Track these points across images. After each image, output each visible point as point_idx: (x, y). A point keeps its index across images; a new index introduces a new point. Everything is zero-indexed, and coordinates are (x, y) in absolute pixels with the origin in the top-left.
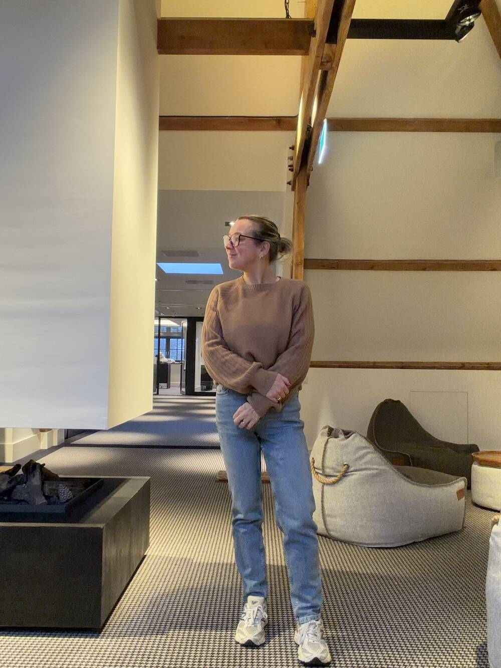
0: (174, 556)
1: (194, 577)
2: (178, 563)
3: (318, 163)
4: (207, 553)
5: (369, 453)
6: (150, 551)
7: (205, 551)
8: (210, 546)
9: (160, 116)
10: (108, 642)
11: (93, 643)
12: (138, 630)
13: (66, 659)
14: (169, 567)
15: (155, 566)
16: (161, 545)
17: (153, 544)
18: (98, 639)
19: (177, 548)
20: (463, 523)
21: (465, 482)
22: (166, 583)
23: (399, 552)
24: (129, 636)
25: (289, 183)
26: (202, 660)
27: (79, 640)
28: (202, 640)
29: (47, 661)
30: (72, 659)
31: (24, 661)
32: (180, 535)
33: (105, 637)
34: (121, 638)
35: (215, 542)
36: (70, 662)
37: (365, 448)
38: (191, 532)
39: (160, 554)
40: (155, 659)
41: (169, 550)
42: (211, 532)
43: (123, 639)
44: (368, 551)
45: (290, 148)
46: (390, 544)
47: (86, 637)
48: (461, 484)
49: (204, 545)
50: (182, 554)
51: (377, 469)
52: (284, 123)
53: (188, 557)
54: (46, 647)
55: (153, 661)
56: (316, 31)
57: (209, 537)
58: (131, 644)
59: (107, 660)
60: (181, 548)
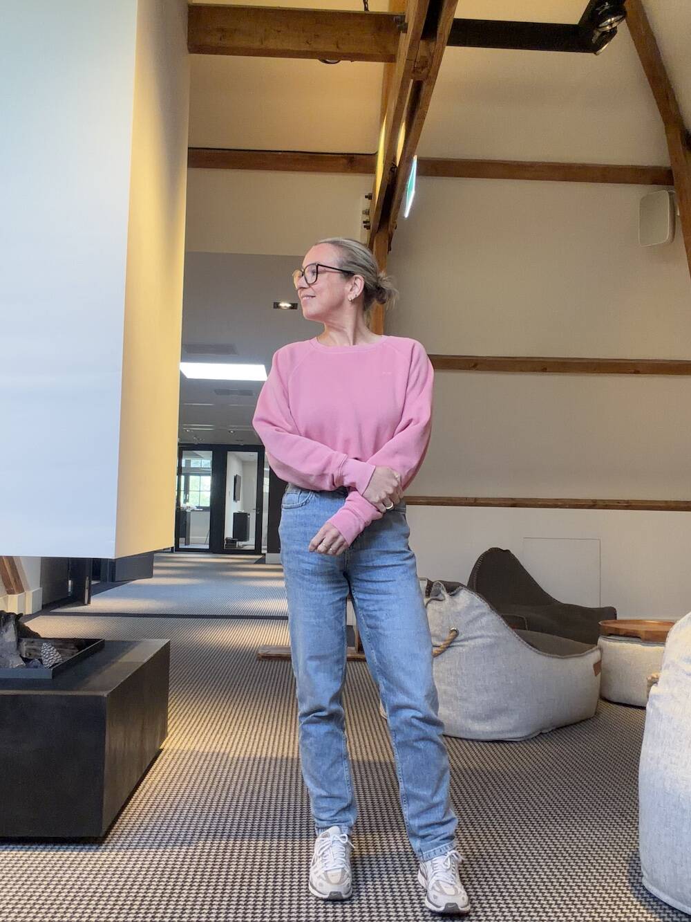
0: (202, 750)
2: (210, 755)
3: (403, 216)
4: (248, 745)
5: (484, 614)
6: (168, 746)
7: (246, 742)
8: (253, 736)
9: (189, 149)
10: (112, 856)
11: (91, 857)
12: (154, 840)
14: (196, 763)
15: (176, 763)
16: (184, 737)
17: (172, 735)
18: (98, 853)
19: (207, 739)
20: (597, 708)
22: (192, 783)
24: (143, 849)
26: (245, 876)
27: (70, 854)
28: (245, 851)
29: (26, 881)
30: (61, 877)
32: (209, 725)
33: (107, 850)
34: (131, 850)
35: (259, 732)
36: (59, 881)
38: (225, 721)
39: (182, 748)
40: (181, 876)
41: (195, 742)
42: (253, 720)
43: (133, 852)
45: (366, 197)
47: (81, 850)
48: (597, 654)
49: (243, 737)
50: (214, 746)
51: (495, 636)
52: (358, 163)
53: (222, 751)
55: (176, 878)
56: (407, 24)
57: (251, 727)
58: (146, 858)
59: (111, 878)
60: (211, 740)
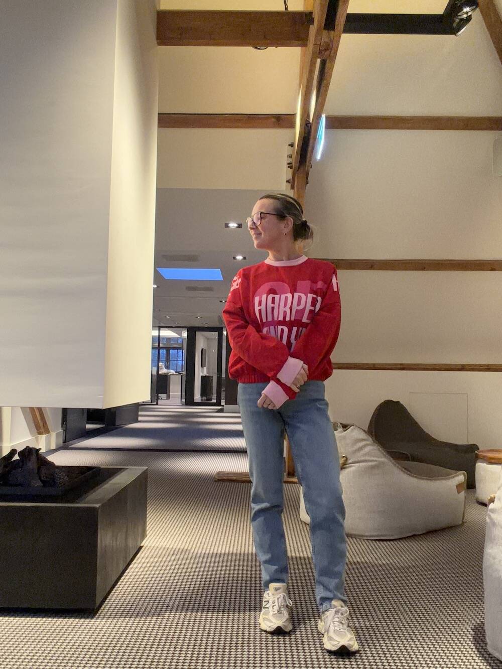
0: (171, 547)
1: (191, 566)
2: (176, 553)
3: (316, 159)
4: (204, 544)
5: (367, 445)
6: (147, 543)
7: (203, 542)
8: (208, 538)
9: (158, 114)
10: (103, 623)
11: (88, 623)
12: (134, 612)
13: (61, 637)
15: (152, 556)
16: (158, 537)
17: (150, 536)
18: (93, 620)
19: (175, 540)
20: (463, 519)
21: (464, 475)
22: (163, 571)
23: (399, 544)
24: (125, 618)
25: (288, 181)
27: (73, 621)
29: (41, 639)
30: (66, 637)
31: (18, 639)
32: (178, 528)
33: (100, 618)
34: (117, 619)
35: (213, 535)
36: (65, 640)
37: (363, 440)
39: (156, 546)
40: (151, 638)
41: (166, 542)
42: (209, 526)
43: (118, 620)
44: (367, 542)
45: (289, 145)
46: (389, 535)
47: (81, 618)
48: (461, 478)
49: (201, 538)
50: (180, 544)
51: (376, 461)
52: (282, 121)
53: (186, 548)
54: (40, 627)
55: (148, 639)
56: (314, 18)
57: (207, 530)
58: (127, 624)
59: (101, 638)
60: (178, 540)
